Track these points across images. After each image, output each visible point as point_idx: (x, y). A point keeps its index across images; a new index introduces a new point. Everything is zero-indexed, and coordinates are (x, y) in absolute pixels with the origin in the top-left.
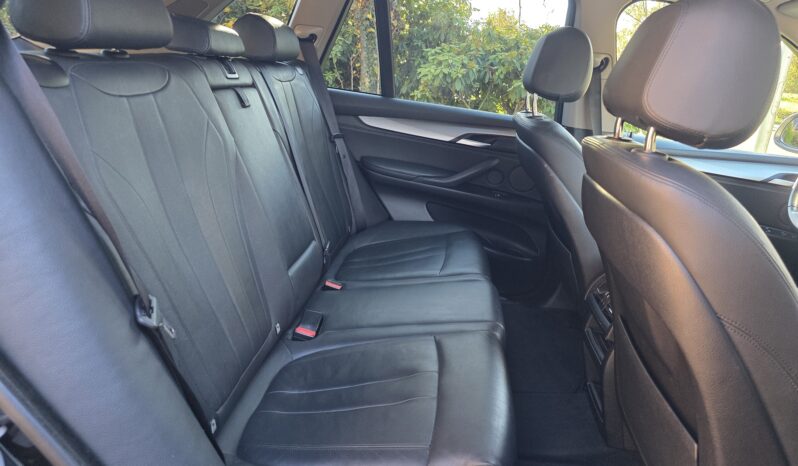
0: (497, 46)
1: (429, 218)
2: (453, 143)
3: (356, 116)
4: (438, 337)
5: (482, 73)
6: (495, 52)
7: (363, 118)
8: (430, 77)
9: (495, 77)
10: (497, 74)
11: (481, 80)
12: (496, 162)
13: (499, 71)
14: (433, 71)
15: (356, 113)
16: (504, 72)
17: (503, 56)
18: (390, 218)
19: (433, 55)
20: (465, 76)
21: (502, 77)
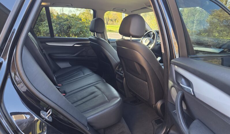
0: (62, 20)
1: (71, 66)
2: (73, 46)
3: (45, 43)
4: (95, 85)
5: (60, 28)
6: (62, 22)
7: (47, 43)
8: (46, 30)
9: (65, 29)
10: (65, 28)
11: (60, 30)
12: (84, 49)
13: (65, 27)
14: (46, 28)
15: (45, 42)
16: (67, 27)
17: (65, 23)
18: (60, 68)
19: (44, 24)
20: (56, 29)
21: (66, 28)
